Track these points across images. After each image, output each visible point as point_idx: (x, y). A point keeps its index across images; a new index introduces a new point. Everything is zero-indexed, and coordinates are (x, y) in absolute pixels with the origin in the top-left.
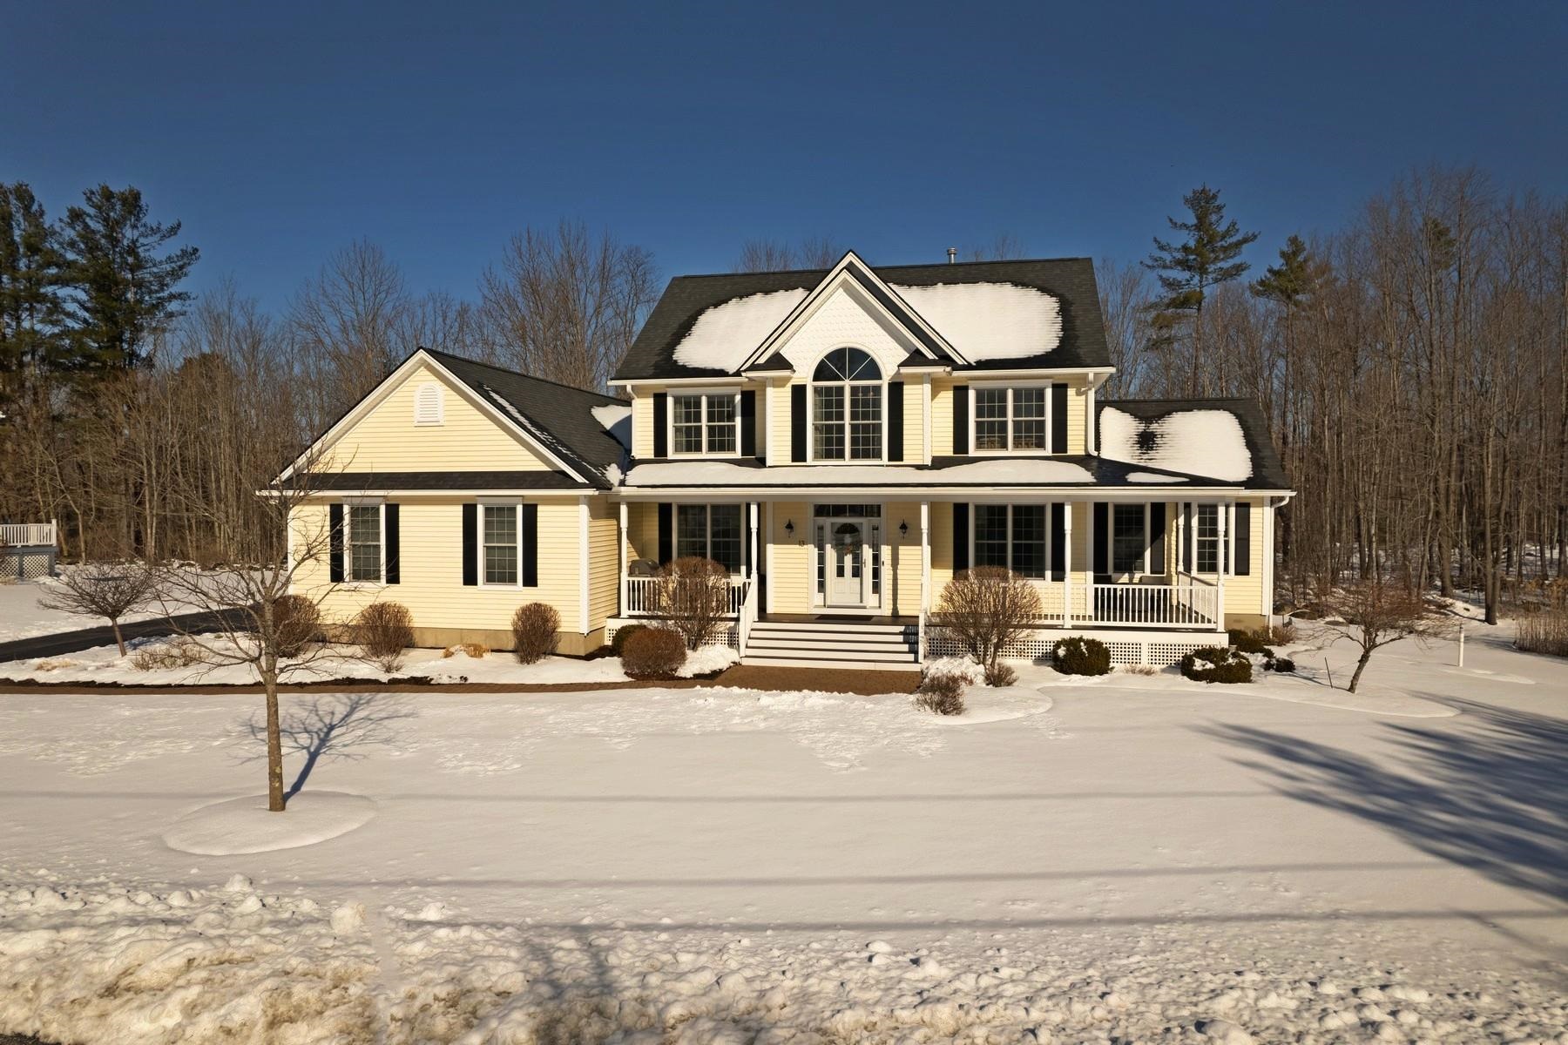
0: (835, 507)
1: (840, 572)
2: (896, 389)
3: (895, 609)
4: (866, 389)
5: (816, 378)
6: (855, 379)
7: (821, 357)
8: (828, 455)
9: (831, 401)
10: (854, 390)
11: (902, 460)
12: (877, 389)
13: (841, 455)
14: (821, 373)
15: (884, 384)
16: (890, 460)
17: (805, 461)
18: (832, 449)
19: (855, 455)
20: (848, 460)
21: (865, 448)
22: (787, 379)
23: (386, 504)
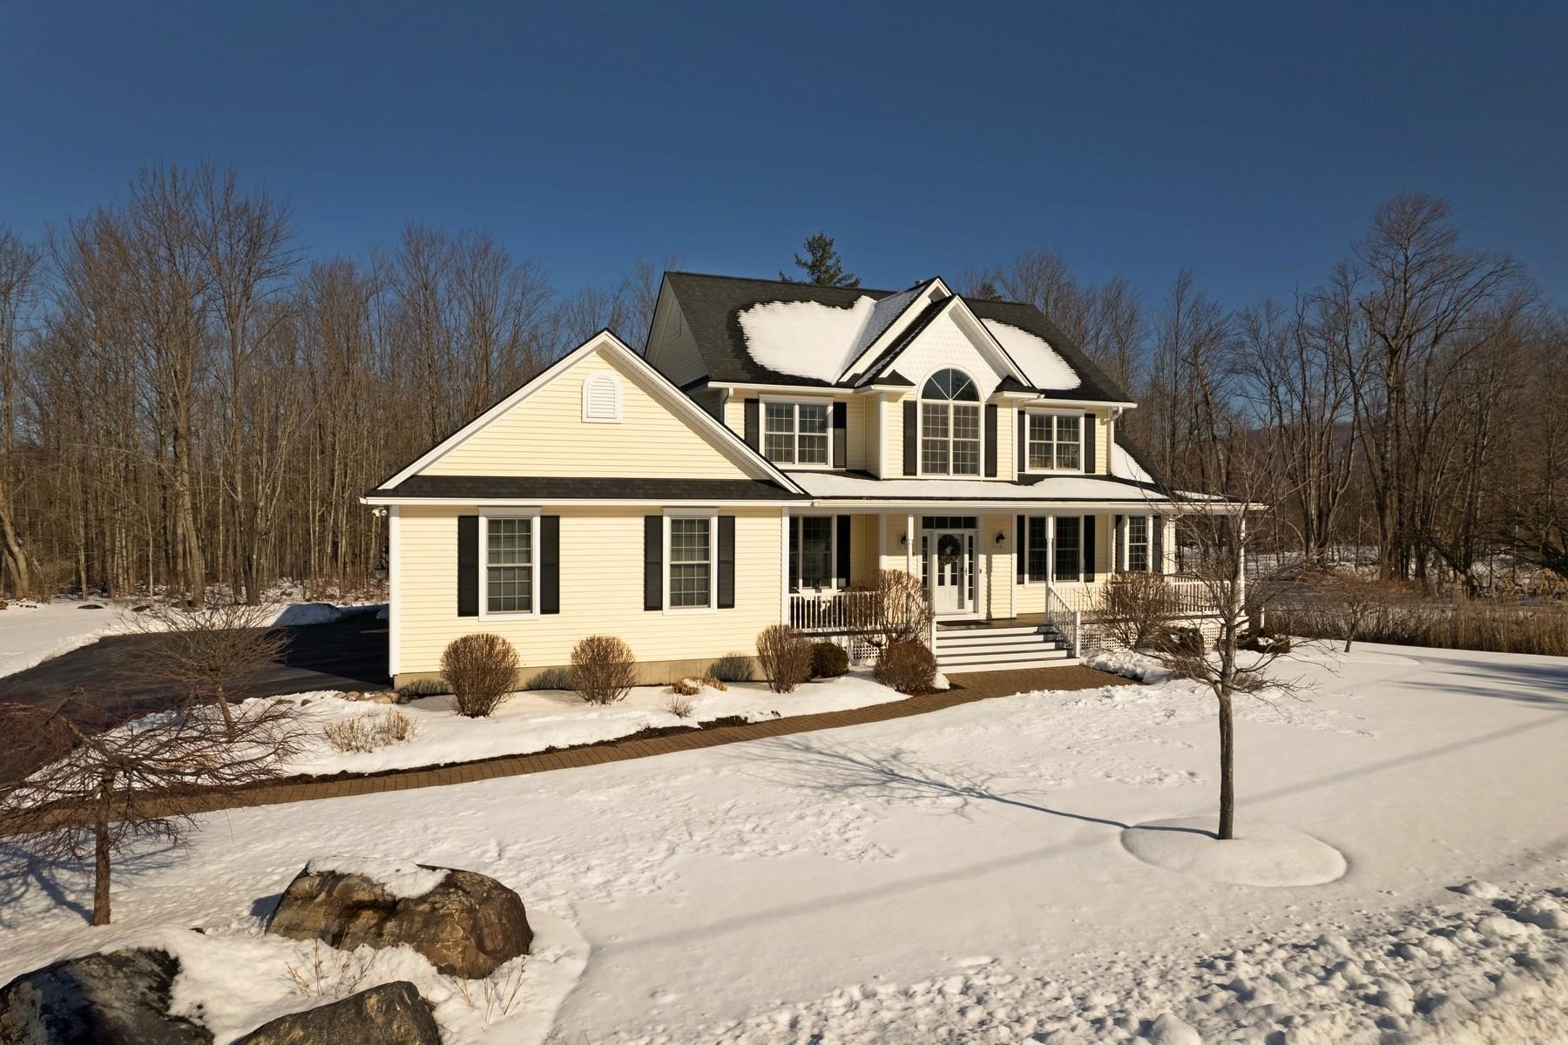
0: (938, 519)
1: (941, 582)
2: (991, 409)
3: (989, 613)
4: (966, 409)
5: (924, 396)
6: (959, 398)
7: (929, 376)
8: (934, 470)
9: (936, 419)
10: (957, 409)
11: (995, 475)
12: (975, 410)
13: (944, 469)
14: (929, 392)
15: (981, 405)
16: (986, 475)
17: (915, 474)
18: (936, 464)
19: (956, 471)
20: (952, 476)
21: (965, 466)
22: (901, 394)
23: (542, 517)
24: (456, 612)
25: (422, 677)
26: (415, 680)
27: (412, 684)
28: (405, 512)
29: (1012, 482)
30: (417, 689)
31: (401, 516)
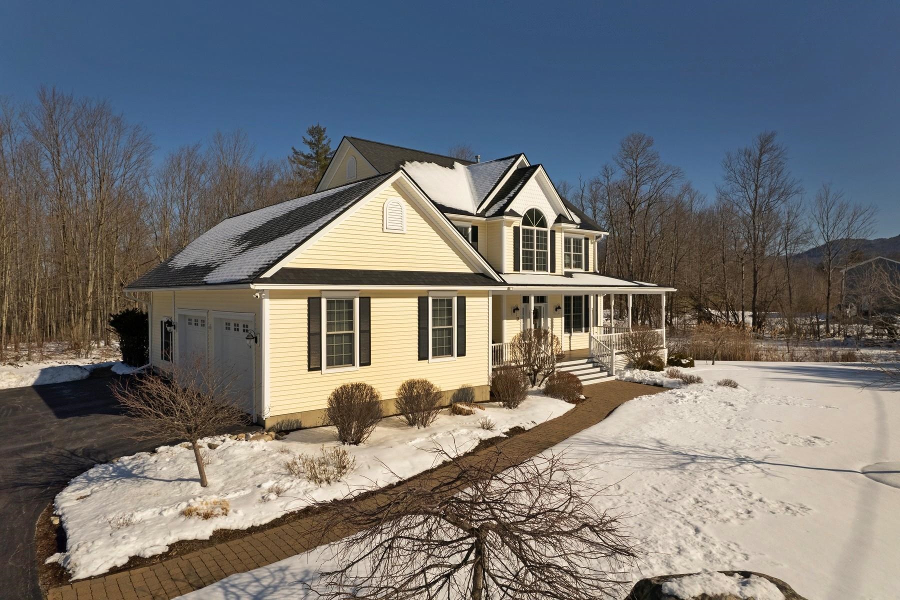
2: (553, 233)
4: (541, 232)
5: (523, 224)
6: (538, 226)
7: (527, 211)
9: (529, 238)
10: (538, 231)
11: (555, 272)
12: (546, 233)
13: (532, 269)
14: (524, 222)
15: (548, 230)
16: (551, 272)
17: (519, 271)
18: (528, 267)
19: (538, 269)
21: (542, 266)
22: (512, 222)
23: (360, 298)
24: (307, 368)
25: (284, 418)
26: (280, 420)
27: (278, 424)
28: (274, 295)
29: (562, 276)
30: (281, 427)
31: (271, 298)
